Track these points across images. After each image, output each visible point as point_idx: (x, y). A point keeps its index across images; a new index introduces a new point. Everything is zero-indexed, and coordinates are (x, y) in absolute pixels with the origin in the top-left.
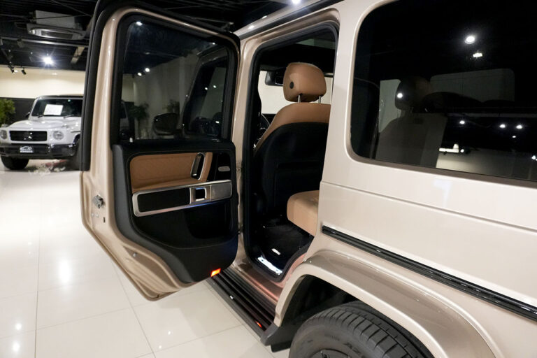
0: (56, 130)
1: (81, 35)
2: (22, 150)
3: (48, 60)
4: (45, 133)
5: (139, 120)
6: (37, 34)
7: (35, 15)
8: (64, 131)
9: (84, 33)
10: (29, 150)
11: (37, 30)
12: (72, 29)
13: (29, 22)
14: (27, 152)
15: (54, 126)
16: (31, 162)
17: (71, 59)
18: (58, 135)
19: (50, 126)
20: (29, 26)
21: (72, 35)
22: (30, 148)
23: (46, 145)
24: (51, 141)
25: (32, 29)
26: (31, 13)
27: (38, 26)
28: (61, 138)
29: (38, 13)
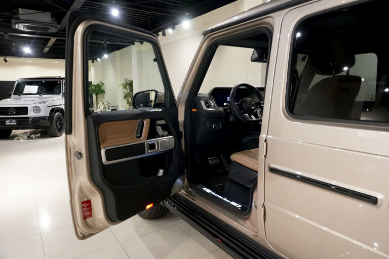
0: (34, 105)
1: (56, 28)
2: (8, 123)
3: (27, 50)
4: (26, 108)
5: (97, 95)
6: (20, 29)
7: (18, 12)
8: (41, 106)
9: (59, 27)
10: (14, 123)
11: (20, 25)
12: (49, 23)
13: (13, 18)
14: (12, 124)
15: (32, 102)
16: (14, 132)
17: (44, 49)
18: (37, 110)
19: (30, 103)
20: (13, 21)
21: (49, 28)
22: (14, 121)
23: (28, 118)
24: (31, 114)
25: (15, 24)
26: (15, 11)
27: (21, 21)
28: (39, 112)
29: (21, 11)
